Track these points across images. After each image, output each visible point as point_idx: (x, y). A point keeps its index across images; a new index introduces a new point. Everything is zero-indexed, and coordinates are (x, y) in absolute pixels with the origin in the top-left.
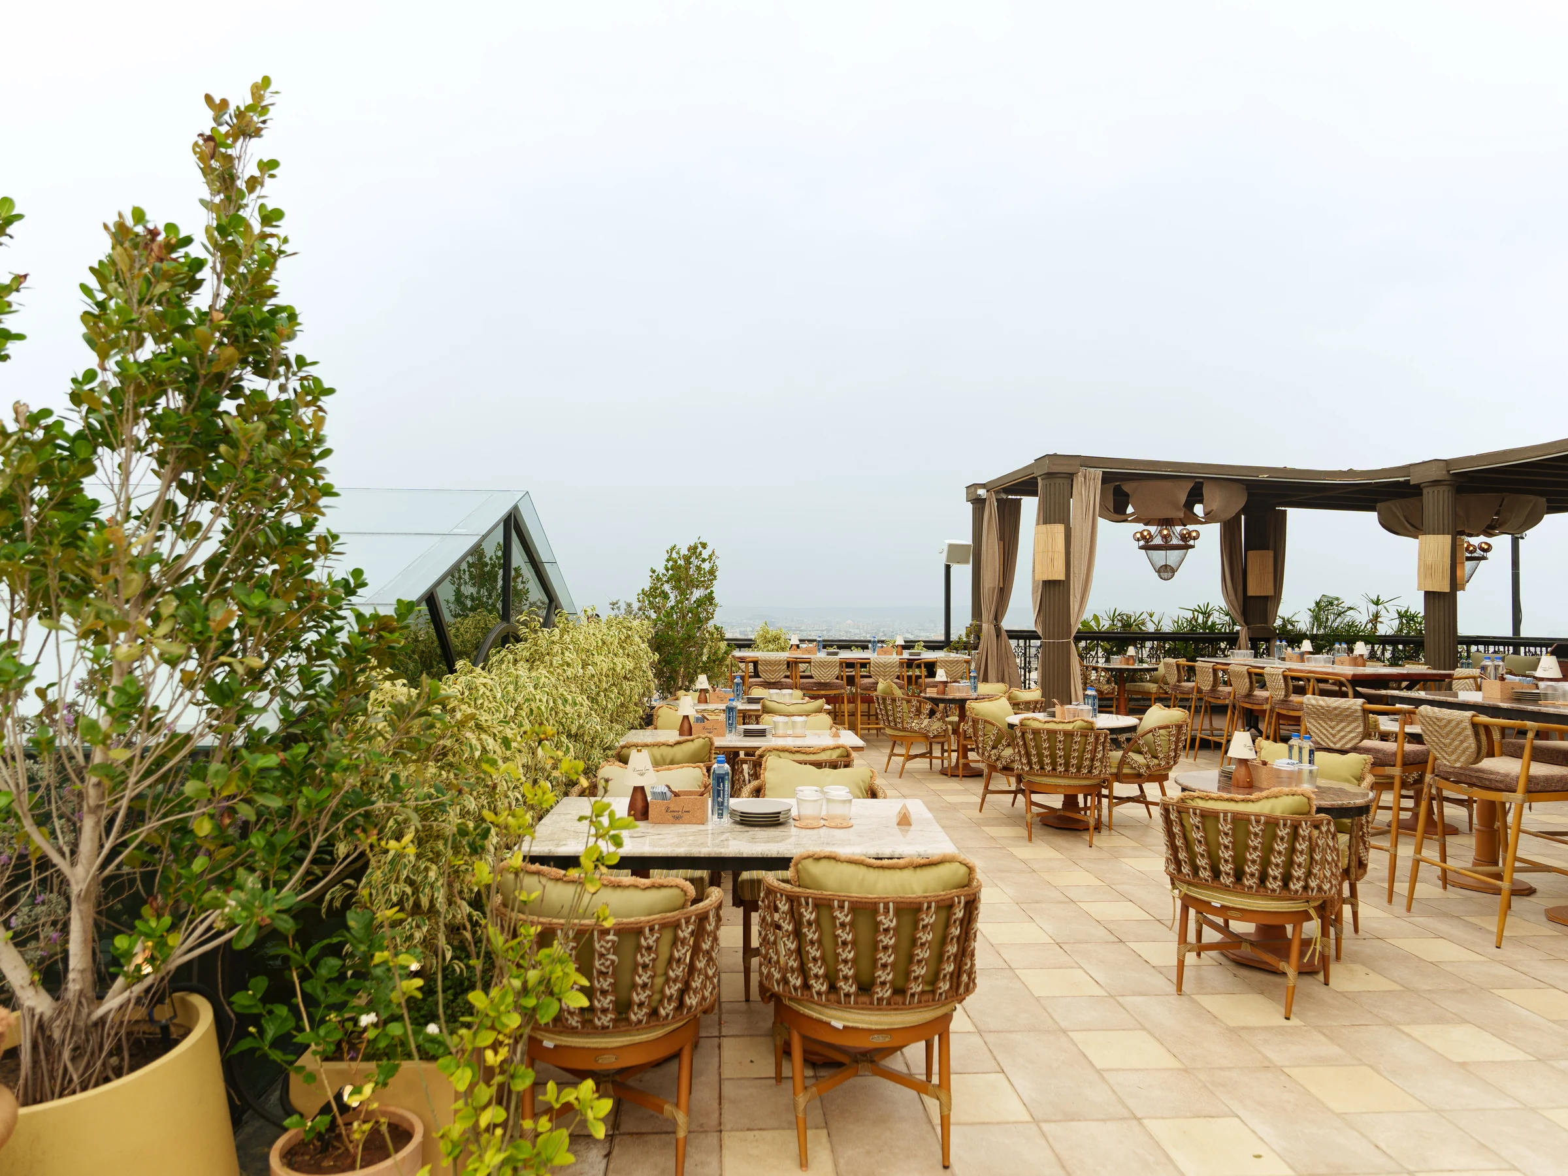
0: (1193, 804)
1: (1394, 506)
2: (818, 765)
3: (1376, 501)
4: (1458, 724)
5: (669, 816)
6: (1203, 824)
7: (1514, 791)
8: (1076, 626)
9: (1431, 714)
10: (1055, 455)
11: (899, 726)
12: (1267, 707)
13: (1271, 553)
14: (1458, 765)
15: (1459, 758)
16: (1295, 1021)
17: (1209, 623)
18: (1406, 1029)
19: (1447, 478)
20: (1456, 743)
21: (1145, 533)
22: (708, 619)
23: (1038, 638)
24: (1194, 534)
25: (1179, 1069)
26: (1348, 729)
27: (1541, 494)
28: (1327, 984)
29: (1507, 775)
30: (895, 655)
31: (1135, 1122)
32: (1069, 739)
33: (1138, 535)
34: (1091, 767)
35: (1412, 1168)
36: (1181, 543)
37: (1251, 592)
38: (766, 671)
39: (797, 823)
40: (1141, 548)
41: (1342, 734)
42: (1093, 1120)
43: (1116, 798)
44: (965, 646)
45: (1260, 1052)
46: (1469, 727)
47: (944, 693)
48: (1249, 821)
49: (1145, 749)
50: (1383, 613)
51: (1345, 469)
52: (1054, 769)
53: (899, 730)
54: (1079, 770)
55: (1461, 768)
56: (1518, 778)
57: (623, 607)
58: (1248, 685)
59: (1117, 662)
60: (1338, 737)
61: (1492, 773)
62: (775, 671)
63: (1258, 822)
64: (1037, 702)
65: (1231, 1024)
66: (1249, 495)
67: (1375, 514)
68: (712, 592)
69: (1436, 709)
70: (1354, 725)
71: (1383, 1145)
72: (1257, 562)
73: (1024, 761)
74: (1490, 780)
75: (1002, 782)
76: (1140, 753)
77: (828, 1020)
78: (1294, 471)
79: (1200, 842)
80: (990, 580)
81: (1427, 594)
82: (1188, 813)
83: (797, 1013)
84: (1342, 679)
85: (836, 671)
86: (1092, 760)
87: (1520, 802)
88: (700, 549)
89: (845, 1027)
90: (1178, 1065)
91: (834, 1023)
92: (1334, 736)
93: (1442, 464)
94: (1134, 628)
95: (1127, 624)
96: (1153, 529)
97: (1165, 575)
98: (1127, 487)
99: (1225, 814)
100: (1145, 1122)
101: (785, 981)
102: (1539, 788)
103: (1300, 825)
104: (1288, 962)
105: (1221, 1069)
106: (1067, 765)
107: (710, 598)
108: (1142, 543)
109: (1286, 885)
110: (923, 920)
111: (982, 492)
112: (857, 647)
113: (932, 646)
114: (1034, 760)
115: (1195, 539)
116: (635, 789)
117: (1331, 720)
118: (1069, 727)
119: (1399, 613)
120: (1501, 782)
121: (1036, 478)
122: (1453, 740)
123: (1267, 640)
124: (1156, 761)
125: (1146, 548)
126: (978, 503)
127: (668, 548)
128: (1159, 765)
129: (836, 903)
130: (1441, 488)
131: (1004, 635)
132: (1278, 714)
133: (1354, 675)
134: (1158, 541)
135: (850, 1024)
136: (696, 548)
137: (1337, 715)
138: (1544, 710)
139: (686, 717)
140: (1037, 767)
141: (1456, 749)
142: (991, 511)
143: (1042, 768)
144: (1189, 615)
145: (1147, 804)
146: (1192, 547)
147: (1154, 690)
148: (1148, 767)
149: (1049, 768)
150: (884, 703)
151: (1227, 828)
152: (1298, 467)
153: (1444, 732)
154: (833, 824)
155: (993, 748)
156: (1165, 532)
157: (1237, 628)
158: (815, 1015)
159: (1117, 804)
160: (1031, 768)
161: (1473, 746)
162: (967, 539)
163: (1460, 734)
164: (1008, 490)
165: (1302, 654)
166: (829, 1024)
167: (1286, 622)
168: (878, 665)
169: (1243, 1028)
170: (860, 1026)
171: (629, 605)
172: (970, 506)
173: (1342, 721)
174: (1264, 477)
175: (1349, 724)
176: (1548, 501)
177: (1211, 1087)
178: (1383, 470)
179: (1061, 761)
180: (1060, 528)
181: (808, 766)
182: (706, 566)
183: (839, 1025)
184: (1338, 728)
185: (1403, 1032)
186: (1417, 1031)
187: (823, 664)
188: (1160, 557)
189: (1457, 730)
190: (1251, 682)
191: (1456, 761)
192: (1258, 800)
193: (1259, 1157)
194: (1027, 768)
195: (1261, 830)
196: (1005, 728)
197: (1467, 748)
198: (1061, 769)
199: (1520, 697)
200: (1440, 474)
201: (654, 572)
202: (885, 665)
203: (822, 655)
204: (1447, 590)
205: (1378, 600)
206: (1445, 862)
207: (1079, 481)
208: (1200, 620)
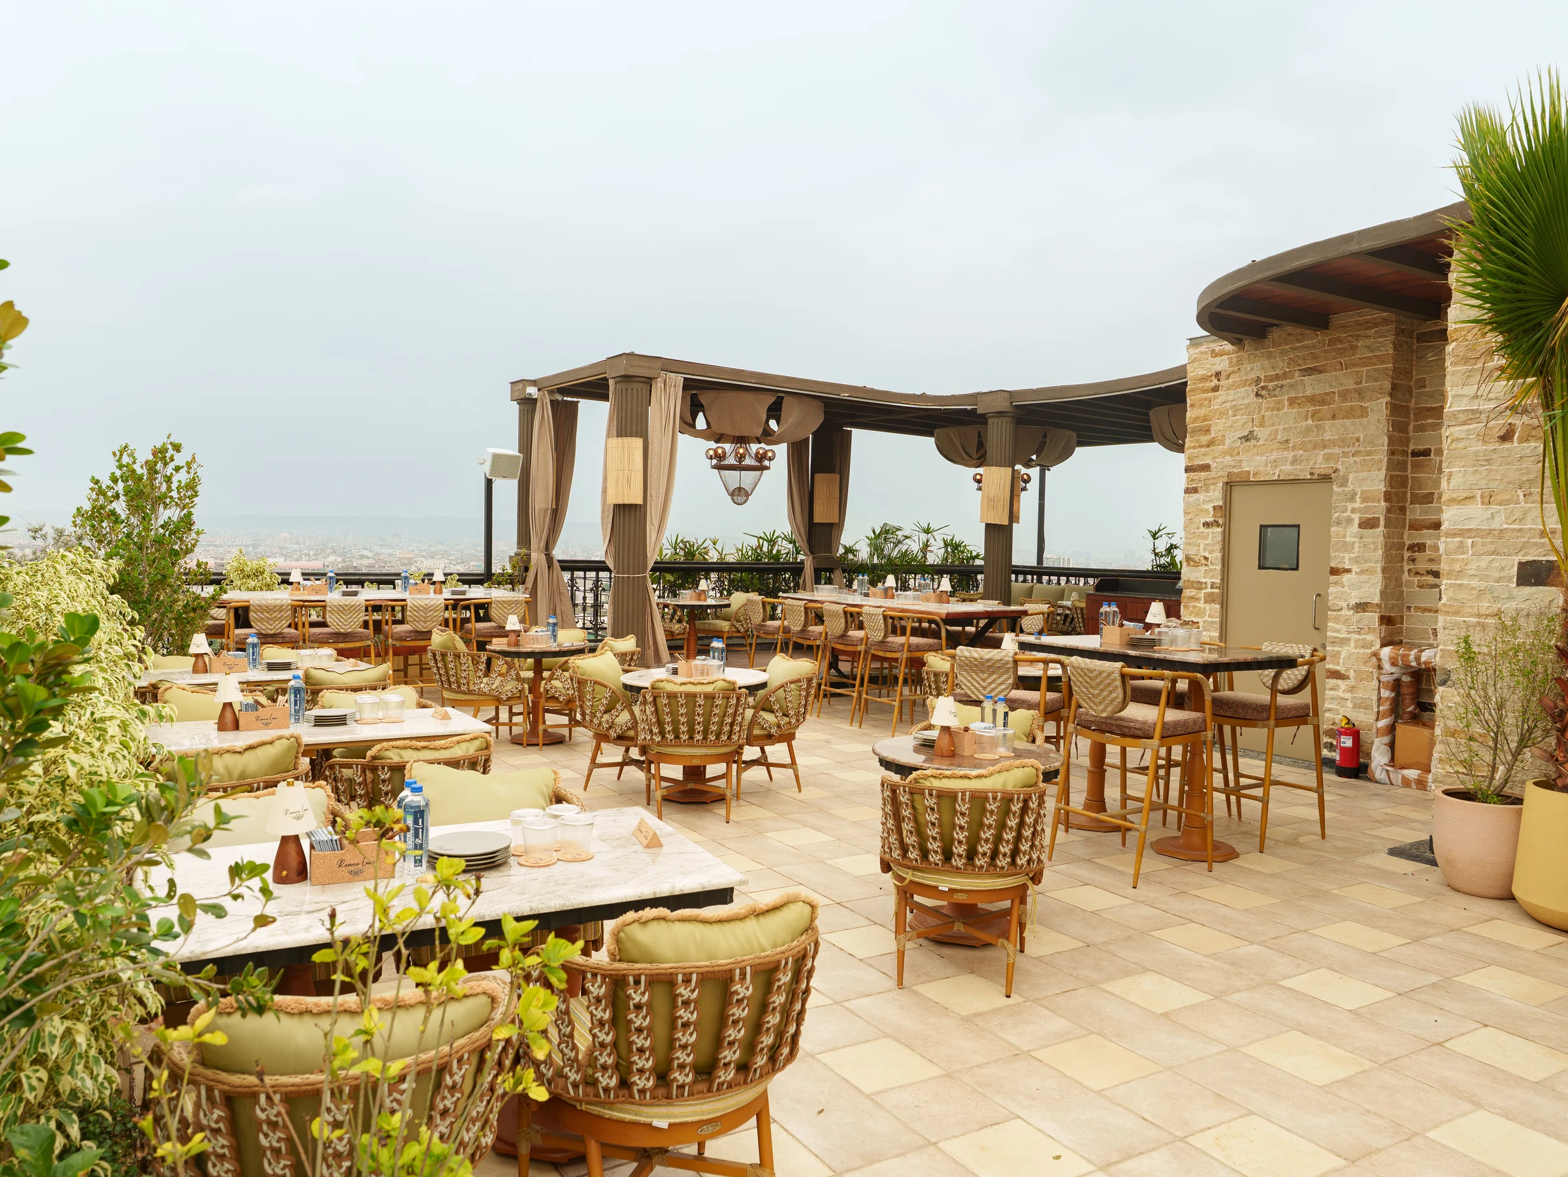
0: (927, 784)
1: (952, 432)
2: (454, 764)
3: (935, 427)
4: (1109, 675)
5: (344, 872)
6: (938, 804)
7: (1152, 738)
8: (652, 558)
9: (1083, 666)
10: (632, 354)
11: (464, 688)
12: (862, 648)
13: (837, 477)
14: (1104, 715)
15: (1106, 708)
16: (1015, 998)
17: (774, 552)
18: (1106, 987)
19: (1010, 409)
20: (1105, 693)
21: (720, 451)
22: (188, 551)
23: (607, 569)
24: (770, 454)
25: (942, 1076)
26: (999, 681)
27: (1073, 429)
28: (1022, 951)
29: (1144, 723)
30: (432, 595)
31: (932, 1148)
32: (710, 702)
33: (711, 453)
34: (731, 732)
35: (1181, 1135)
36: (757, 464)
37: (817, 519)
38: (261, 620)
39: (522, 861)
40: (714, 467)
41: (993, 686)
42: (892, 1157)
43: (744, 762)
44: (512, 581)
45: (1004, 1040)
46: (1119, 678)
47: (517, 644)
48: (986, 799)
49: (776, 707)
50: (932, 541)
51: (919, 393)
52: (691, 738)
53: (464, 693)
54: (718, 737)
55: (1106, 718)
56: (1155, 724)
57: (51, 534)
58: (843, 624)
59: (687, 598)
60: (989, 689)
61: (1131, 721)
62: (275, 619)
63: (995, 799)
64: (633, 654)
65: (964, 1013)
66: (825, 413)
67: (932, 440)
68: (190, 514)
69: (1087, 660)
70: (1005, 676)
71: (1146, 1116)
72: (824, 484)
73: (655, 730)
74: (1129, 728)
75: (612, 753)
76: (772, 711)
77: (648, 1120)
78: (872, 391)
79: (933, 824)
80: (541, 498)
81: (988, 526)
82: (923, 794)
83: (600, 1118)
84: (937, 618)
85: (362, 617)
86: (732, 725)
87: (1156, 748)
88: (171, 452)
89: (670, 1125)
90: (936, 1071)
91: (657, 1123)
92: (984, 688)
93: (1007, 395)
94: (698, 557)
95: (690, 554)
96: (728, 447)
97: (739, 499)
98: (704, 398)
99: (964, 794)
100: (941, 1145)
101: (591, 1082)
102: (1169, 733)
103: (1030, 798)
104: (1007, 938)
105: (979, 1066)
106: (706, 732)
107: (187, 522)
108: (714, 462)
109: (1013, 862)
110: (779, 980)
111: (532, 391)
112: (372, 582)
113: (469, 580)
114: (668, 728)
115: (770, 459)
116: (285, 839)
117: (983, 672)
118: (709, 689)
119: (945, 541)
120: (1140, 729)
121: (606, 379)
122: (1102, 690)
123: (831, 571)
124: (787, 719)
125: (719, 467)
126: (527, 405)
127: (116, 449)
128: (790, 723)
129: (680, 977)
130: (1005, 420)
131: (557, 565)
132: (873, 655)
133: (948, 614)
134: (731, 460)
135: (678, 1120)
136: (163, 451)
137: (990, 667)
138: (1156, 655)
139: (228, 706)
140: (670, 737)
141: (1104, 699)
142: (544, 417)
143: (677, 737)
144: (754, 543)
145: (768, 766)
146: (767, 468)
147: (727, 629)
148: (779, 726)
149: (685, 737)
150: (443, 660)
151: (964, 808)
152: (876, 388)
153: (1094, 684)
154: (569, 857)
155: (606, 712)
156: (741, 451)
157: (800, 557)
158: (628, 1117)
159: (745, 769)
160: (663, 737)
161: (1121, 696)
162: (512, 449)
163: (1109, 684)
164: (563, 391)
165: (886, 590)
166: (650, 1125)
167: (849, 550)
168: (417, 609)
169: (976, 1015)
170: (689, 1119)
171: (60, 533)
172: (515, 407)
173: (993, 673)
174: (845, 395)
175: (999, 677)
176: (1078, 436)
177: (980, 1090)
178: (953, 396)
179: (699, 728)
180: (638, 442)
181: (442, 766)
182: (182, 477)
183: (663, 1124)
184: (989, 680)
185: (1105, 991)
186: (1117, 987)
187: (342, 609)
188: (733, 477)
189: (1107, 681)
190: (846, 622)
191: (1103, 711)
192: (991, 774)
193: (1058, 1157)
194: (658, 739)
195: (998, 807)
196: (620, 691)
197: (1115, 698)
198: (699, 737)
199: (1135, 643)
200: (1003, 405)
201: (97, 482)
202: (426, 609)
203: (334, 597)
204: (1006, 523)
205: (928, 529)
206: (1068, 804)
207: (658, 386)
208: (765, 549)
